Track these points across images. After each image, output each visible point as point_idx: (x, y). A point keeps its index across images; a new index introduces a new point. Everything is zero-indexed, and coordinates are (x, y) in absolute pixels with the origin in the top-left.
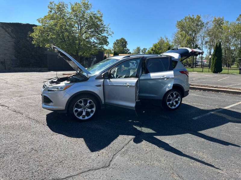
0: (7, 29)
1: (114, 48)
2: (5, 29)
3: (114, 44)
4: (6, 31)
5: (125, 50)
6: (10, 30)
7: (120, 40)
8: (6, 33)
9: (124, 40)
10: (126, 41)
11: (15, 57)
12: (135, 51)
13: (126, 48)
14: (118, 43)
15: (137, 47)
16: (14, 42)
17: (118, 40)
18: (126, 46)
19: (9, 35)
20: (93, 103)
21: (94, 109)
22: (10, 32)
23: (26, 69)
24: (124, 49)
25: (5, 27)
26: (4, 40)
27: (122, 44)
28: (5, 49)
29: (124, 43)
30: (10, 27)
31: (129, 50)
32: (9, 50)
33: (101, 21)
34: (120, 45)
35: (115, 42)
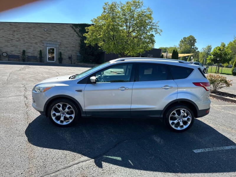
0: (76, 30)
1: (180, 46)
2: (74, 29)
3: (180, 41)
4: (75, 31)
5: (193, 48)
6: (78, 30)
7: (188, 38)
8: (75, 33)
9: (192, 38)
10: (195, 38)
11: (80, 53)
12: (205, 50)
13: (194, 46)
14: (185, 41)
15: (207, 46)
16: (80, 41)
17: (186, 38)
18: (194, 44)
19: (77, 35)
20: (72, 109)
21: (73, 116)
22: (78, 32)
23: (86, 64)
24: (191, 47)
25: (74, 28)
26: (73, 39)
27: (190, 42)
28: (73, 47)
29: (192, 41)
30: (79, 27)
31: (197, 48)
32: (76, 47)
33: (150, 18)
34: (187, 43)
35: (182, 40)
